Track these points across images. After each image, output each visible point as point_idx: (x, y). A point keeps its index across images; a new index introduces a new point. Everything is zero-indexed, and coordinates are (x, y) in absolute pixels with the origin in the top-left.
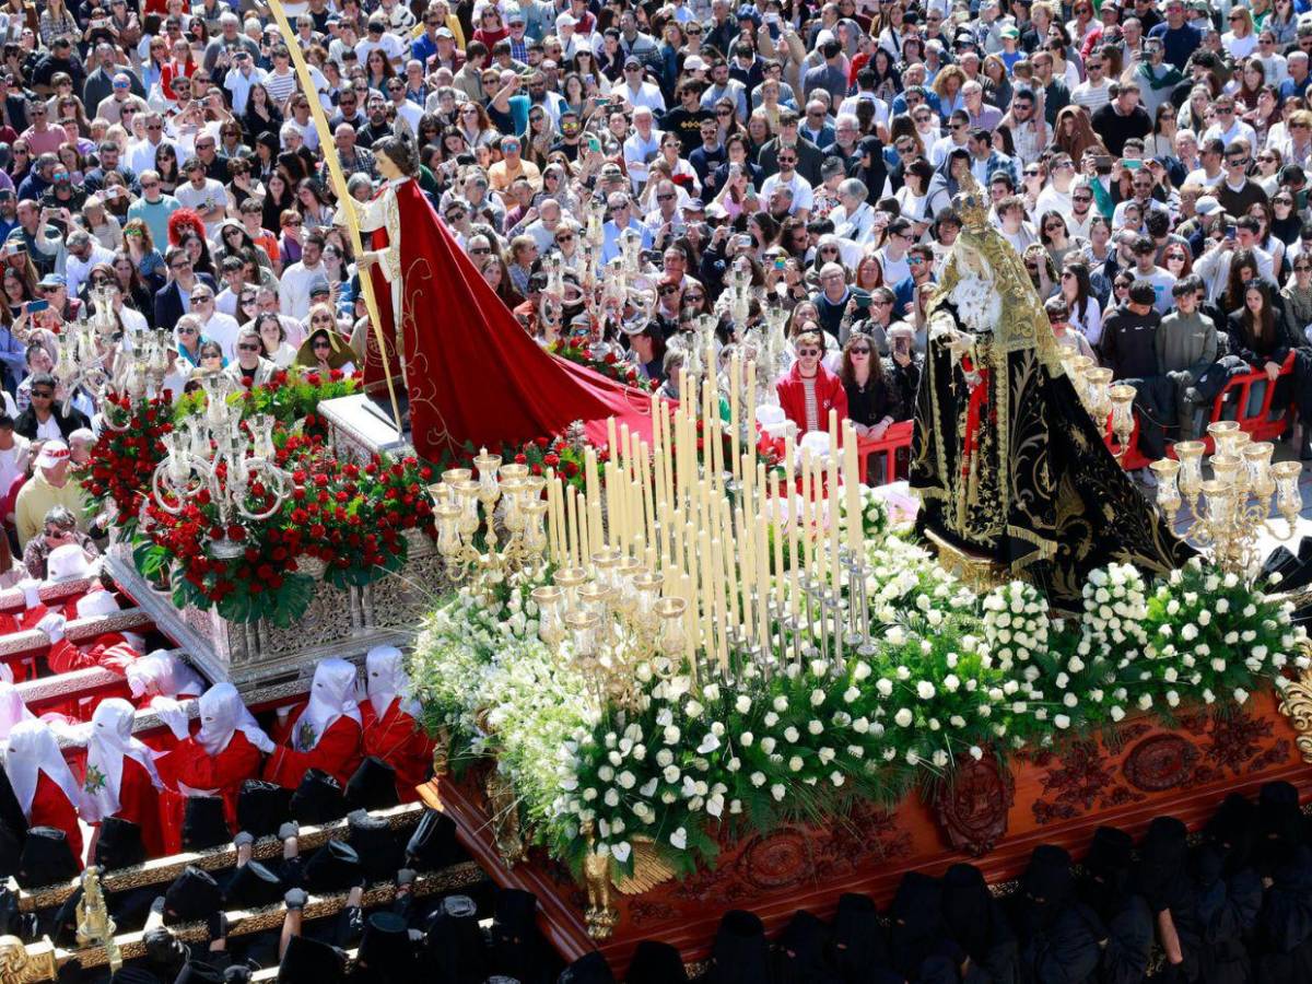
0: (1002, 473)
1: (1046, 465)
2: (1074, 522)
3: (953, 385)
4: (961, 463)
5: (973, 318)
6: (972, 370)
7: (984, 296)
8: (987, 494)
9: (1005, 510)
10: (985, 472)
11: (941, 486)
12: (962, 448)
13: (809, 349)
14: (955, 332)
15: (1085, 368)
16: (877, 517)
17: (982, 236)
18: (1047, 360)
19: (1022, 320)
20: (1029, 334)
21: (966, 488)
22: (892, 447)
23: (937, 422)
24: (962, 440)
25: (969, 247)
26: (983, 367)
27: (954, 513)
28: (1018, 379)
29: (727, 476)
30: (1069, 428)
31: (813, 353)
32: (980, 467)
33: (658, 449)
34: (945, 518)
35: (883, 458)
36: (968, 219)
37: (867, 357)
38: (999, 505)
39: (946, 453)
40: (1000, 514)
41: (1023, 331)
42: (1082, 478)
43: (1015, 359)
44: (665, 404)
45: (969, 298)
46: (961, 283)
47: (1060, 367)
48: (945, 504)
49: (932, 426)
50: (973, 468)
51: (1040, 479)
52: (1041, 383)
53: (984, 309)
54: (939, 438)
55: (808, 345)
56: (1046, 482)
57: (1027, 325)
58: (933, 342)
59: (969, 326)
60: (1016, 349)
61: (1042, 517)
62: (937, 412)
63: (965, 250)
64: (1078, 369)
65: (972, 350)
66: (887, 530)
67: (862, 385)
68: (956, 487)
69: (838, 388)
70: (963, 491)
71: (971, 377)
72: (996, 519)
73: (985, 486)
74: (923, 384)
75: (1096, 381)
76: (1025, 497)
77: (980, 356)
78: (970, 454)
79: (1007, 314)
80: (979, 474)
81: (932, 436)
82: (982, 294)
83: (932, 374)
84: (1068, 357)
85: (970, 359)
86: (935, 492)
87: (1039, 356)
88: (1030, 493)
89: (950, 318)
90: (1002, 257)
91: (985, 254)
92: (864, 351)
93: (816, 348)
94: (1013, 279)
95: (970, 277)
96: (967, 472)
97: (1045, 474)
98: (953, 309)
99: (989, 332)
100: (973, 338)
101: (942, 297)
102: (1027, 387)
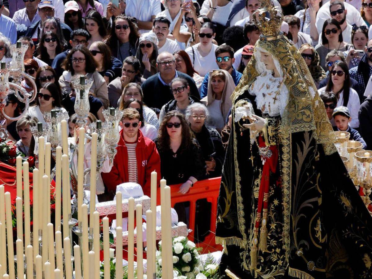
0: (286, 227)
1: (319, 222)
2: (341, 267)
3: (252, 158)
4: (255, 219)
5: (267, 106)
6: (265, 146)
7: (276, 89)
8: (274, 243)
9: (287, 256)
10: (273, 226)
11: (241, 237)
12: (256, 207)
13: (131, 122)
14: (253, 116)
15: (356, 151)
16: (190, 259)
17: (275, 42)
18: (323, 141)
19: (303, 108)
20: (309, 120)
21: (258, 238)
22: (193, 200)
23: (238, 186)
24: (256, 201)
25: (265, 51)
26: (274, 144)
27: (248, 257)
28: (299, 154)
29: (72, 222)
30: (339, 194)
31: (135, 125)
32: (269, 222)
33: (19, 198)
34: (242, 261)
35: (187, 209)
36: (265, 29)
37: (179, 130)
38: (283, 252)
39: (244, 210)
40: (283, 259)
41: (304, 117)
42: (347, 233)
43: (298, 138)
44: (26, 163)
45: (264, 90)
46: (259, 78)
47: (334, 147)
48: (243, 250)
49: (234, 188)
50: (264, 222)
51: (314, 233)
52: (317, 158)
53: (275, 99)
54: (240, 199)
55: (131, 119)
56: (319, 234)
57: (308, 112)
58: (236, 124)
59: (264, 112)
60: (298, 130)
61: (315, 262)
62: (238, 178)
63: (262, 53)
64: (351, 151)
65: (264, 130)
66: (197, 269)
67: (175, 151)
68: (251, 237)
69: (154, 151)
70: (256, 240)
71: (264, 151)
72: (280, 263)
73: (272, 237)
74: (228, 157)
75: (363, 160)
76: (303, 246)
77: (270, 134)
78: (262, 212)
79: (292, 102)
80: (268, 227)
81: (234, 197)
82: (274, 88)
83: (235, 148)
84: (341, 141)
85: (263, 137)
86: (235, 241)
87: (316, 138)
88: (306, 243)
89: (249, 105)
90: (290, 60)
91: (277, 56)
92: (177, 125)
93: (136, 121)
94: (298, 77)
95: (265, 74)
96: (259, 225)
97: (319, 228)
98: (251, 98)
99: (278, 118)
100: (265, 121)
101: (244, 88)
102: (306, 161)
